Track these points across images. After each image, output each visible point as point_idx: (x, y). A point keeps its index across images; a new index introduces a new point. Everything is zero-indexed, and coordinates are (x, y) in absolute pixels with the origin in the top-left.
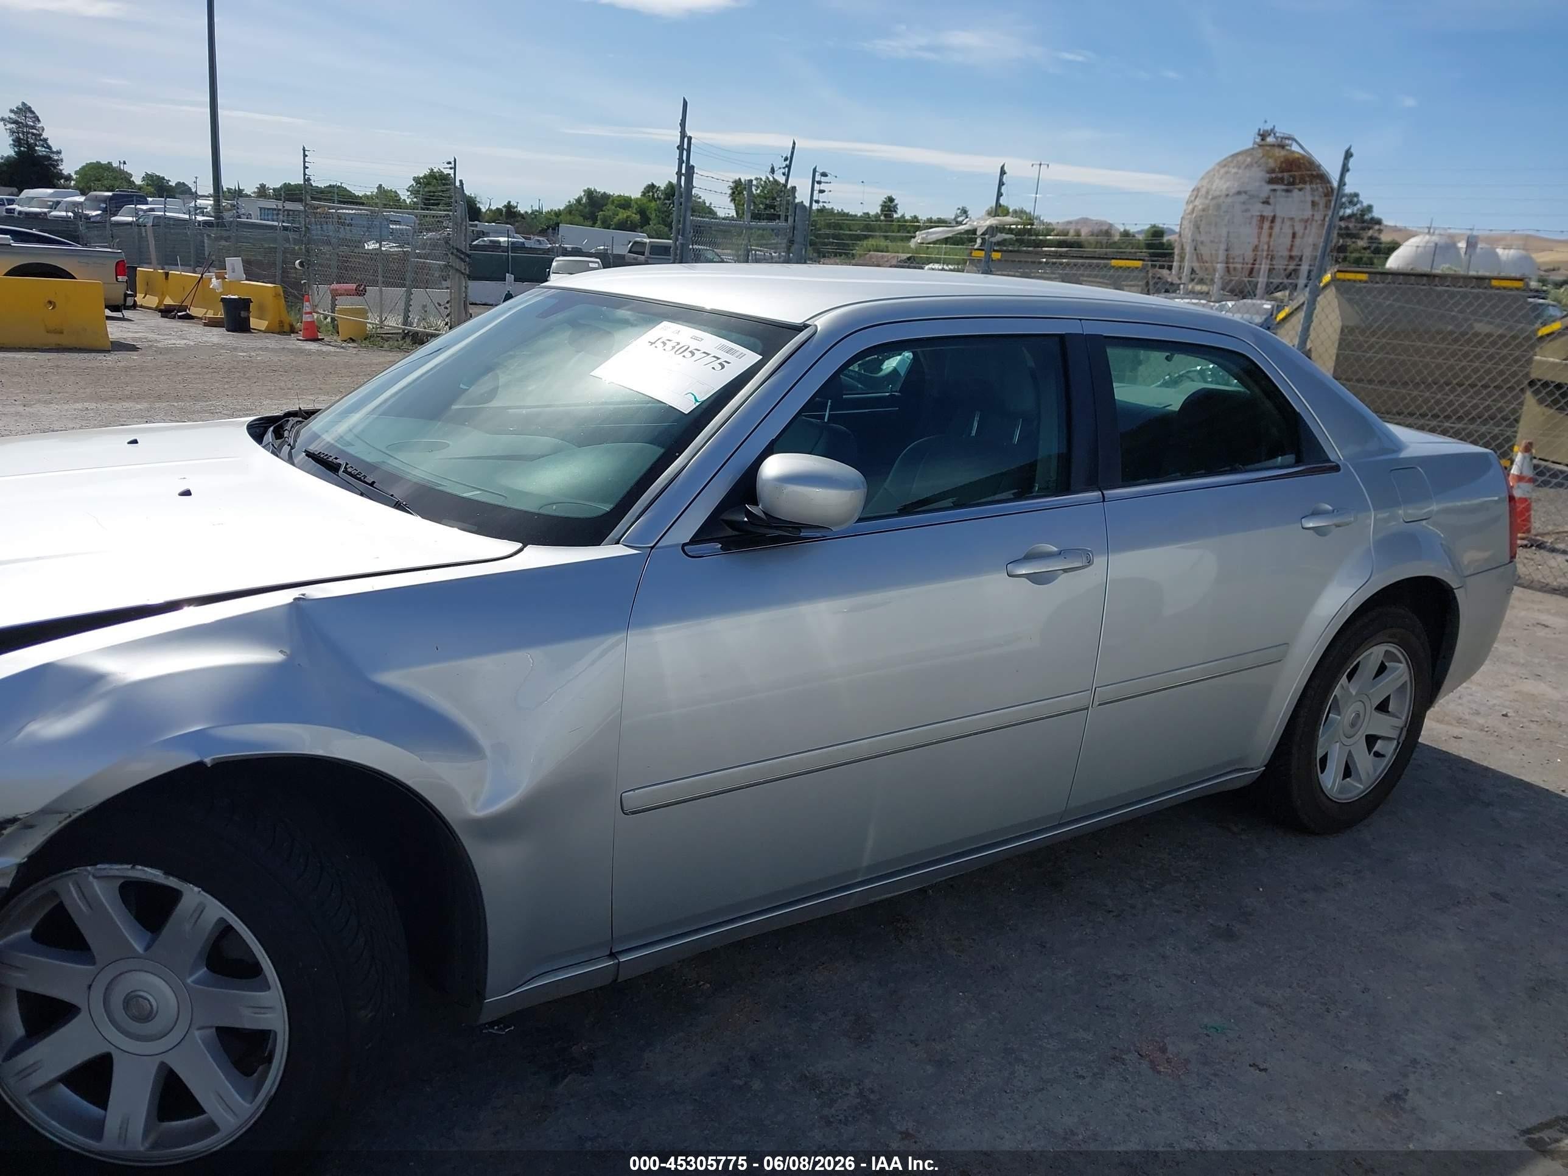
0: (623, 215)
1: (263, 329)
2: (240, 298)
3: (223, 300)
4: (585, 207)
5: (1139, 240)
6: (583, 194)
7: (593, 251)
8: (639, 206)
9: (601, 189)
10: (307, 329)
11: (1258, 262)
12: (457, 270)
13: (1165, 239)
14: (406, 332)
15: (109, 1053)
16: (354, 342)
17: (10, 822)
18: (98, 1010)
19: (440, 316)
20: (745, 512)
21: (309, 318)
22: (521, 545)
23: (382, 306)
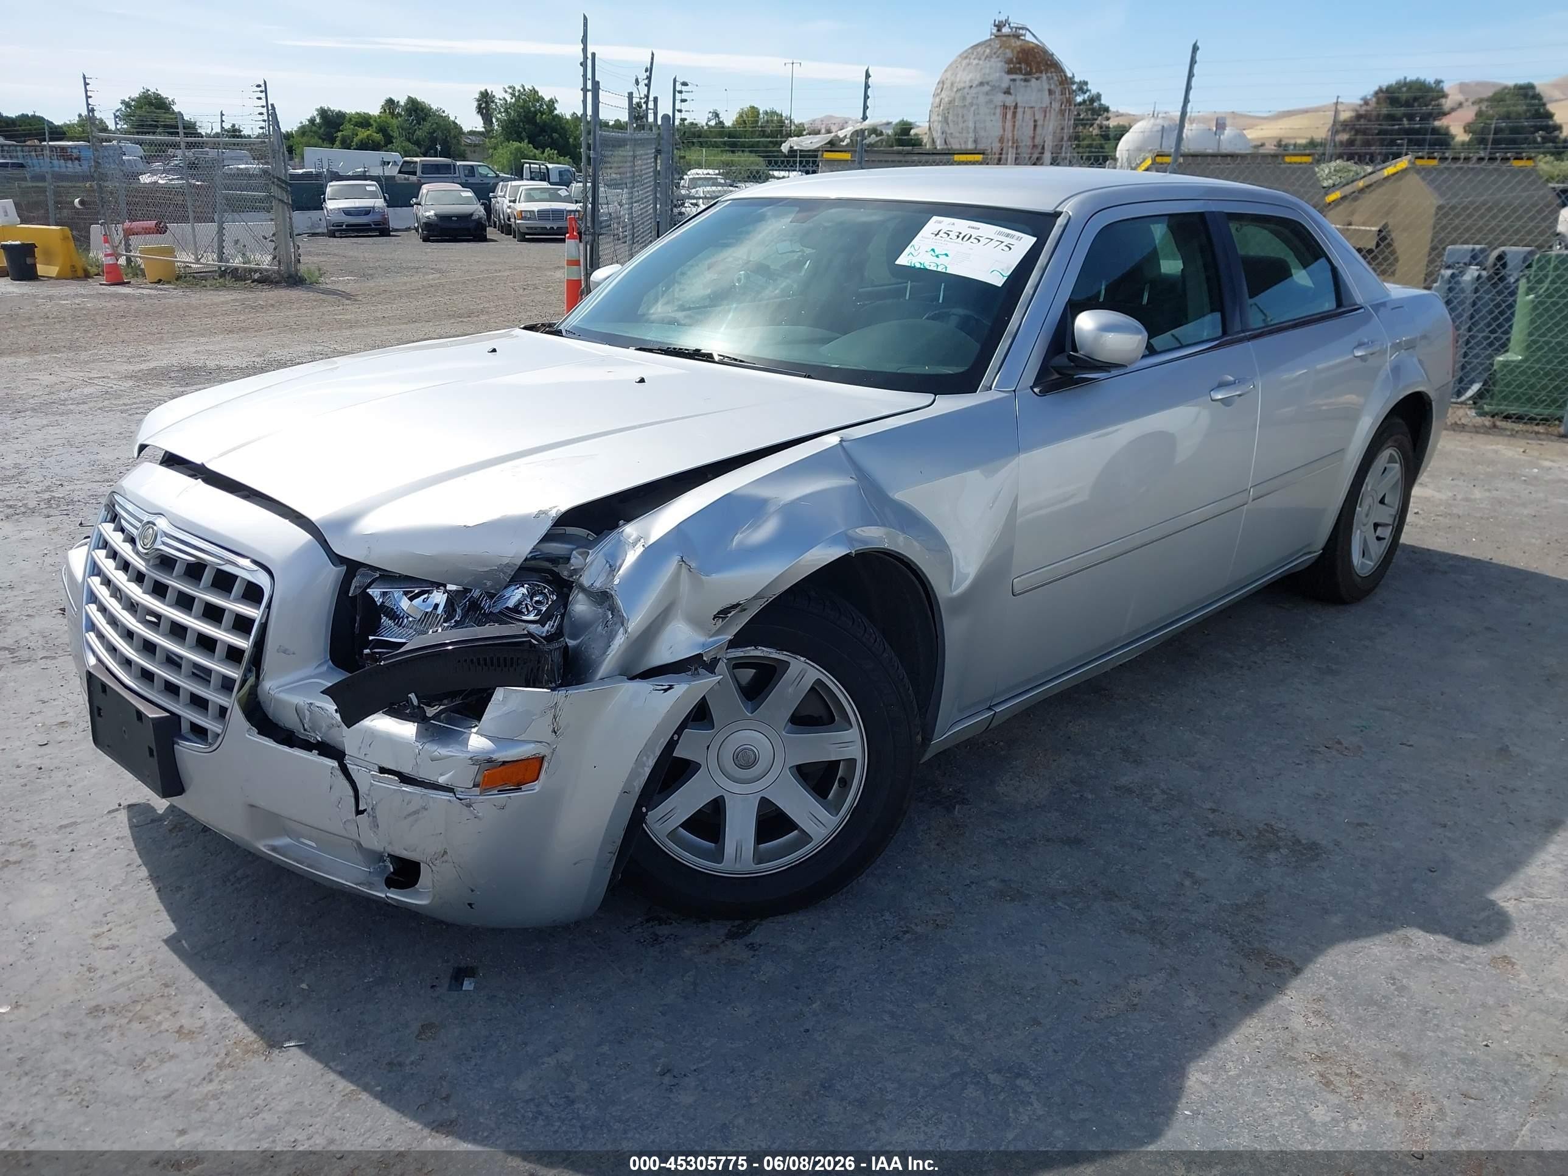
0: (363, 134)
1: (55, 276)
2: (22, 245)
3: (4, 247)
4: (320, 128)
5: (888, 135)
6: (315, 113)
7: (350, 174)
8: (379, 125)
9: (336, 106)
10: (110, 272)
11: (1004, 152)
12: (280, 200)
13: (912, 132)
14: (223, 269)
15: (722, 797)
16: (169, 283)
17: (734, 607)
18: (713, 764)
19: (263, 250)
20: (1070, 358)
21: (110, 261)
22: (933, 396)
23: (195, 244)
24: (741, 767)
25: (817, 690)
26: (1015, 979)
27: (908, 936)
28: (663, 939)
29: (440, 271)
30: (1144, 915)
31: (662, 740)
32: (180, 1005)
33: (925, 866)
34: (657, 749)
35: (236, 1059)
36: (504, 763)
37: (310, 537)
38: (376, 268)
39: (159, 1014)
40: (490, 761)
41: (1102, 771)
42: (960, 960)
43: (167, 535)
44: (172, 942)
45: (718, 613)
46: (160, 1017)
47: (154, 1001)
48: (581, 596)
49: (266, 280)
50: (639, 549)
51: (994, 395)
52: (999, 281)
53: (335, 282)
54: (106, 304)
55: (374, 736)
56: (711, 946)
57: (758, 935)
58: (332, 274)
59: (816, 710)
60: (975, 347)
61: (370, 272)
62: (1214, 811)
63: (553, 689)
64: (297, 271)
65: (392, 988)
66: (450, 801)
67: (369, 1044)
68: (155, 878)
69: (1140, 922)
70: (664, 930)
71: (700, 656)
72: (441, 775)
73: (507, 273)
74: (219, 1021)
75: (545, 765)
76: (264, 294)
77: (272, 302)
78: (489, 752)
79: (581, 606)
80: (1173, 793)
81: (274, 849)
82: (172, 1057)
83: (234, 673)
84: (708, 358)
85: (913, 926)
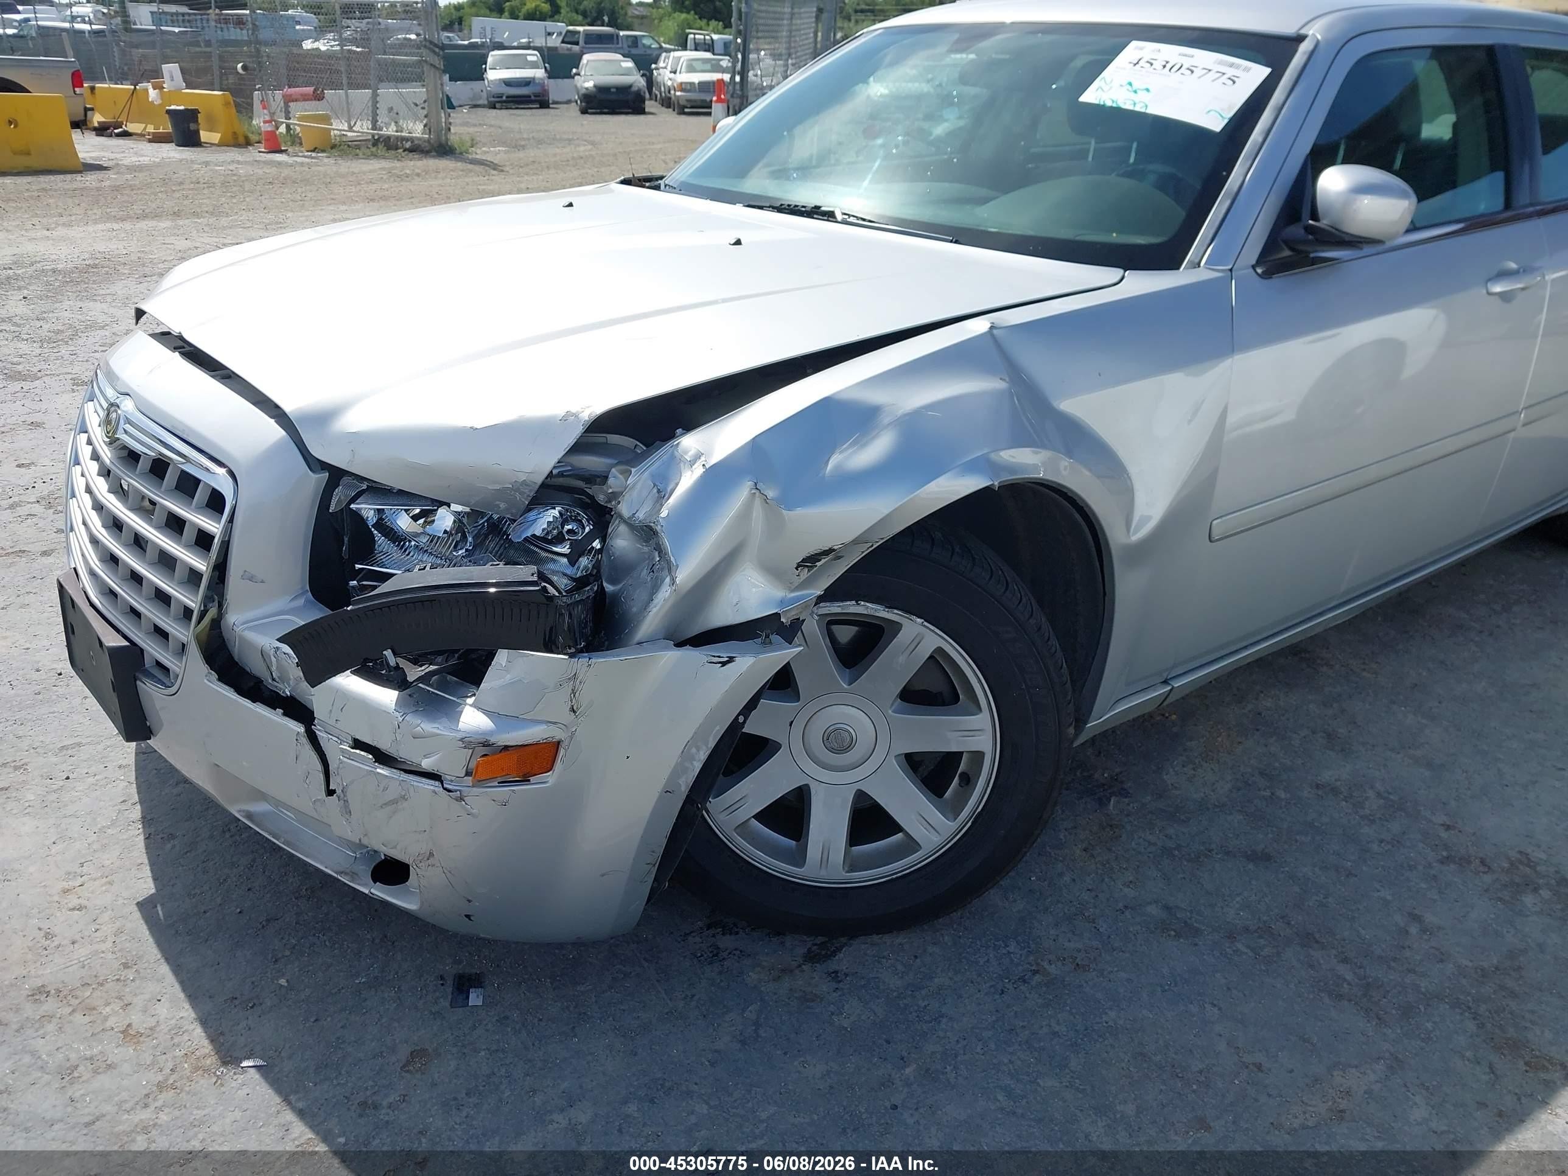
1: (217, 142)
2: (186, 110)
3: (168, 112)
7: (514, 43)
10: (266, 141)
12: (433, 65)
14: (376, 137)
15: (807, 786)
16: (323, 151)
17: (826, 553)
18: (797, 746)
19: (416, 118)
20: (1309, 229)
21: (268, 128)
22: (1121, 271)
23: (349, 111)
24: (832, 750)
25: (937, 659)
26: (1176, 1053)
27: (1038, 978)
28: (725, 954)
29: (593, 143)
30: (1355, 973)
31: (718, 728)
32: (135, 995)
33: (1067, 879)
34: (711, 739)
35: (181, 1078)
36: (506, 748)
37: (283, 433)
38: (529, 139)
39: (109, 1004)
40: (486, 744)
41: (1300, 762)
42: (1105, 1018)
43: (128, 421)
44: (146, 907)
45: (804, 561)
46: (108, 1009)
47: (107, 986)
48: (623, 528)
49: (416, 149)
50: (698, 471)
51: (1203, 274)
52: (1216, 124)
53: (486, 152)
54: (258, 171)
55: (347, 698)
56: (783, 971)
57: (843, 961)
58: (484, 145)
59: (934, 684)
60: (1180, 214)
61: (523, 143)
62: (1448, 828)
63: (572, 656)
64: (447, 140)
65: (386, 995)
66: (434, 792)
67: (343, 1072)
68: (147, 820)
69: (1349, 984)
70: (726, 942)
71: (777, 615)
72: (425, 757)
73: (659, 146)
74: (173, 1022)
75: (562, 752)
76: (412, 163)
77: (419, 171)
78: (485, 733)
79: (622, 541)
80: (1392, 797)
81: (250, 816)
82: (110, 1067)
83: (193, 602)
84: (829, 216)
85: (1045, 964)
